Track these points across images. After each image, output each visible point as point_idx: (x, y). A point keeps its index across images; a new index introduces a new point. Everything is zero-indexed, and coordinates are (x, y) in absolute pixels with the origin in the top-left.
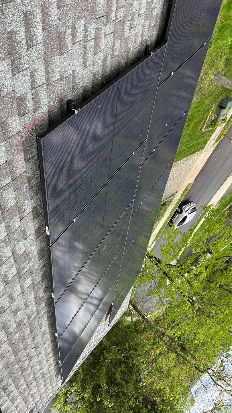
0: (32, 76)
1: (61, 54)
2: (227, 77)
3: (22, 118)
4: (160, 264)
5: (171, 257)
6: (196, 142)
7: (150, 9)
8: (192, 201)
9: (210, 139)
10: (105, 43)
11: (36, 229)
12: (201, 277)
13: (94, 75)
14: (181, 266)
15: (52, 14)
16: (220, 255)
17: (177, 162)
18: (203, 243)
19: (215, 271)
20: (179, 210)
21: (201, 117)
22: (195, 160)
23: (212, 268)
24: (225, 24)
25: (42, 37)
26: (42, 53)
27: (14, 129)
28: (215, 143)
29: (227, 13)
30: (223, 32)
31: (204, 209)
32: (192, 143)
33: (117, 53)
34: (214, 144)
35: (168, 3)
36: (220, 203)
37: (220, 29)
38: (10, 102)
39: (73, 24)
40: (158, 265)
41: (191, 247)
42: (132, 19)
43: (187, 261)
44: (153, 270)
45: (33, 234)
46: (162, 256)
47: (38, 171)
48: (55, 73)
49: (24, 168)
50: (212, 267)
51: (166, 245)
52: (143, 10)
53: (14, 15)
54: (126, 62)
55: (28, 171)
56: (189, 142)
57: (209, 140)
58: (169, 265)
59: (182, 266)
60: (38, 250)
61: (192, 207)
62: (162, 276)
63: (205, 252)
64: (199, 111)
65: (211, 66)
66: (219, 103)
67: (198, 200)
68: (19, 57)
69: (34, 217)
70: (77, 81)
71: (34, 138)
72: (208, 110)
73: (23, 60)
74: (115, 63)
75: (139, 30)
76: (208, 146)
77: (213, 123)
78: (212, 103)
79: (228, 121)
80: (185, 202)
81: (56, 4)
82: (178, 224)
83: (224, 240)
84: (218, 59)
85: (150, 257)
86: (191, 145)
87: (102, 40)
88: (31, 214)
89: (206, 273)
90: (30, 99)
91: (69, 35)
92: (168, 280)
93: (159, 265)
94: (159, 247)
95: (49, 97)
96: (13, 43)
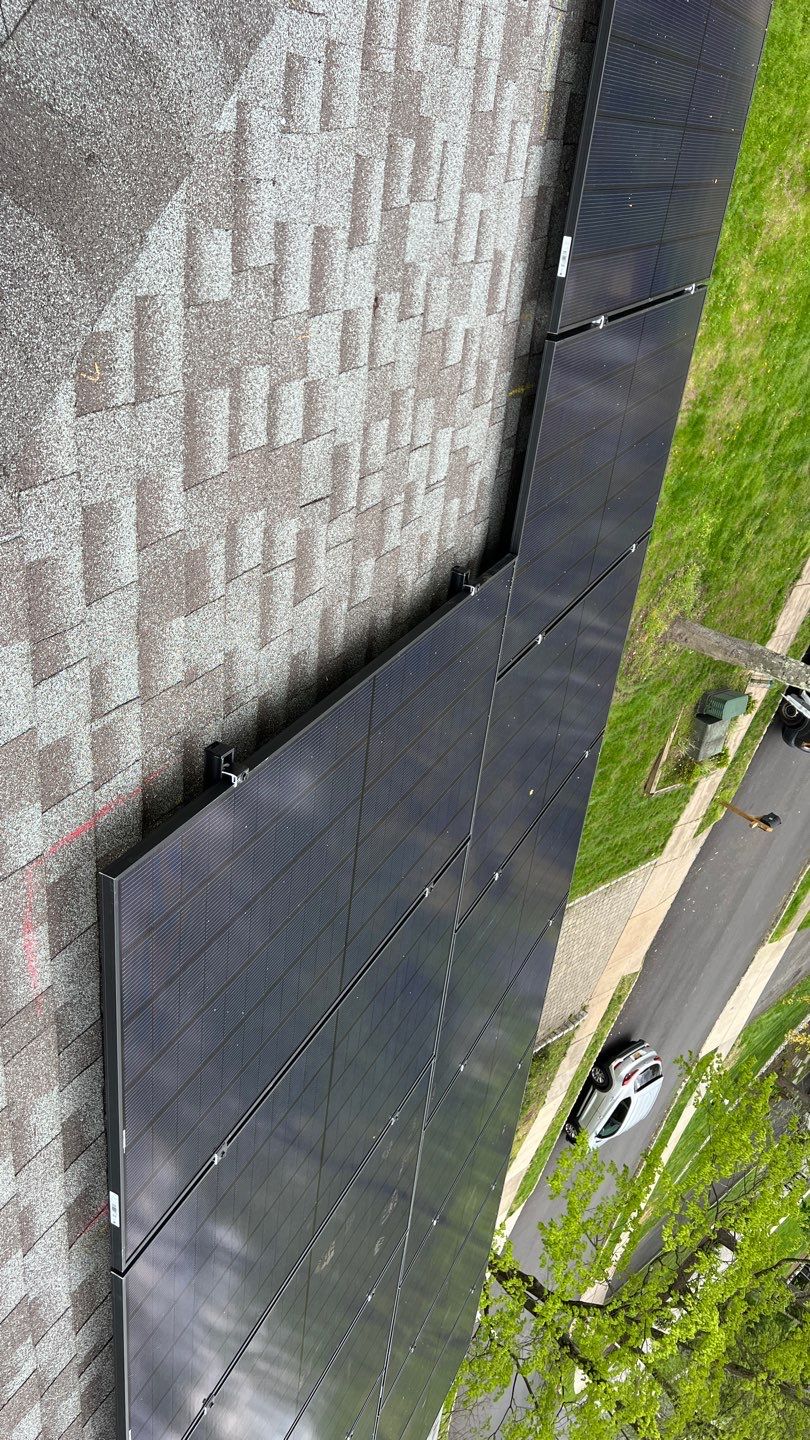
0: (97, 681)
1: (192, 610)
2: (714, 627)
3: (55, 810)
4: (542, 1303)
5: (584, 1270)
6: (635, 830)
7: (462, 469)
8: (642, 1042)
9: (682, 820)
10: (326, 569)
11: (71, 1201)
12: (708, 1354)
13: (295, 661)
14: (626, 1307)
15: (168, 505)
16: (769, 1254)
17: (577, 901)
18: (700, 1205)
19: (756, 1323)
20: (598, 1079)
21: (642, 750)
22: (638, 890)
23: (745, 1313)
24: (689, 479)
25: (135, 567)
26: (134, 612)
27: (22, 850)
28: (698, 833)
29: (690, 449)
30: (683, 500)
31: (688, 1071)
32: (620, 833)
33: (364, 594)
34: (695, 836)
35: (512, 449)
36: (742, 1044)
37: (673, 493)
38: (18, 765)
39: (232, 527)
40: (536, 1310)
41: (656, 1224)
42: (409, 499)
43: (645, 1283)
44: (519, 1330)
45: (59, 1225)
46: (549, 1269)
47: (94, 984)
48: (172, 666)
49: (47, 975)
50: (742, 1306)
51: (559, 1222)
52: (441, 473)
53: (52, 517)
54: (393, 616)
55: (60, 987)
56: (609, 830)
57: (679, 823)
58: (579, 1307)
59: (627, 1310)
60: (73, 1289)
61: (644, 1062)
62: (553, 1359)
63: (707, 1246)
64: (633, 731)
65: (657, 596)
66: (698, 704)
67: (665, 1036)
68: (59, 630)
69: (66, 1155)
70: (239, 684)
71: (88, 871)
72: (663, 726)
73: (69, 637)
74: (360, 621)
75: (432, 525)
76: (677, 842)
77: (685, 769)
78: (672, 705)
79: (735, 760)
80: (618, 1046)
81: (180, 479)
82: (598, 1130)
83: (777, 1192)
84: (678, 576)
85: (502, 1277)
86: (618, 840)
87: (320, 562)
88: (58, 1145)
89: (723, 1336)
90: (86, 751)
91: (218, 558)
92: (579, 1373)
93: (539, 1307)
94: (534, 1228)
95: (146, 736)
96: (42, 593)
